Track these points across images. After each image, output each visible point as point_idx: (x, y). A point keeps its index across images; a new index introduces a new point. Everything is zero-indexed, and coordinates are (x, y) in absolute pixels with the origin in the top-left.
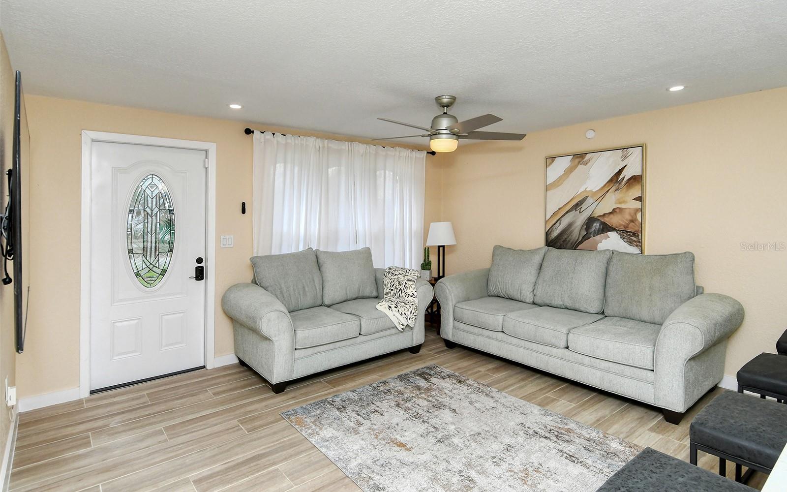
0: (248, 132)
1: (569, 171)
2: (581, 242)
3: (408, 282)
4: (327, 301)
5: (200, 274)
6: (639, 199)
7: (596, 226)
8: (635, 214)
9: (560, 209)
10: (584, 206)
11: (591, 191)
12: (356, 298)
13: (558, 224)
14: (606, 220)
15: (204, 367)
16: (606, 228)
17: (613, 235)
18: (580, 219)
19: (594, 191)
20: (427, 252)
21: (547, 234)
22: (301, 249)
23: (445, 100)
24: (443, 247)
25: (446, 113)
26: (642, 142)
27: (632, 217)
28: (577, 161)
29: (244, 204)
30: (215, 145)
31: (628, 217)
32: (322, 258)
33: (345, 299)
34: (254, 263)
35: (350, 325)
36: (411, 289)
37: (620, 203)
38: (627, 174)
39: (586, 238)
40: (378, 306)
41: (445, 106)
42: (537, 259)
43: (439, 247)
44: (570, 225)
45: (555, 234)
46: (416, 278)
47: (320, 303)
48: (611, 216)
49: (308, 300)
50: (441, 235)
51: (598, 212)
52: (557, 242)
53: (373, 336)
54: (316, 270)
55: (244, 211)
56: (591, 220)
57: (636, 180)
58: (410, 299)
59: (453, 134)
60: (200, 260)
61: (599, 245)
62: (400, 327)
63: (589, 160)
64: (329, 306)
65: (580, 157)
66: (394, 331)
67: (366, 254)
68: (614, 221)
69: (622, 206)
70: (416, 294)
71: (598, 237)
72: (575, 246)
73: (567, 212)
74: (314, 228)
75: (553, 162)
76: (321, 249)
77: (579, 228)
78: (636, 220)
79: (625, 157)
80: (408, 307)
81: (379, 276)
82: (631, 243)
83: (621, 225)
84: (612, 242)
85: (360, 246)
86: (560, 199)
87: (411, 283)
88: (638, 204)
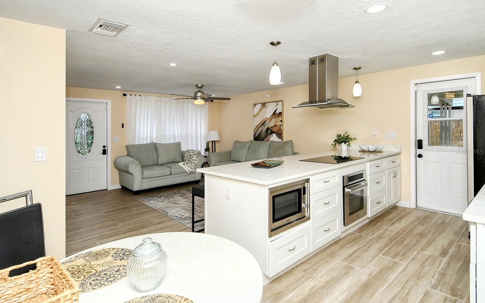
0: (125, 95)
1: (261, 110)
2: (265, 138)
3: (194, 155)
4: (159, 163)
5: (104, 152)
6: (281, 121)
7: (269, 131)
8: (280, 127)
9: (258, 125)
10: (265, 124)
11: (267, 118)
12: (173, 162)
13: (257, 131)
14: (272, 129)
15: (107, 189)
16: (272, 132)
17: (274, 135)
18: (265, 129)
19: (268, 118)
20: (208, 144)
21: (254, 135)
22: (148, 142)
23: (200, 86)
24: (215, 141)
25: (200, 91)
26: (281, 100)
27: (279, 128)
28: (263, 106)
29: (123, 124)
30: (110, 100)
31: (278, 128)
32: (157, 146)
33: (168, 162)
34: (127, 147)
35: (166, 171)
36: (195, 158)
37: (276, 123)
38: (278, 112)
39: (266, 136)
40: (179, 164)
41: (200, 88)
42: (248, 145)
43: (213, 141)
44: (261, 131)
45: (257, 135)
46: (197, 153)
47: (156, 164)
48: (274, 128)
49: (151, 163)
50: (214, 137)
51: (270, 126)
52: (258, 138)
53: (177, 175)
54: (154, 151)
55: (123, 127)
56: (268, 129)
57: (280, 114)
58: (194, 161)
59: (202, 98)
60: (104, 147)
61: (270, 139)
62: (189, 172)
63: (267, 106)
64: (160, 165)
65: (264, 104)
66: (186, 174)
67: (178, 145)
68: (274, 129)
69: (277, 124)
70: (196, 159)
71: (270, 136)
72: (263, 140)
73: (260, 127)
74: (154, 134)
75: (256, 106)
76: (158, 142)
77: (264, 132)
78: (281, 129)
79: (277, 105)
80: (192, 164)
81: (183, 154)
82: (279, 138)
83: (276, 131)
84: (274, 138)
85: (177, 141)
86: (258, 121)
87: (195, 155)
88: (281, 123)
